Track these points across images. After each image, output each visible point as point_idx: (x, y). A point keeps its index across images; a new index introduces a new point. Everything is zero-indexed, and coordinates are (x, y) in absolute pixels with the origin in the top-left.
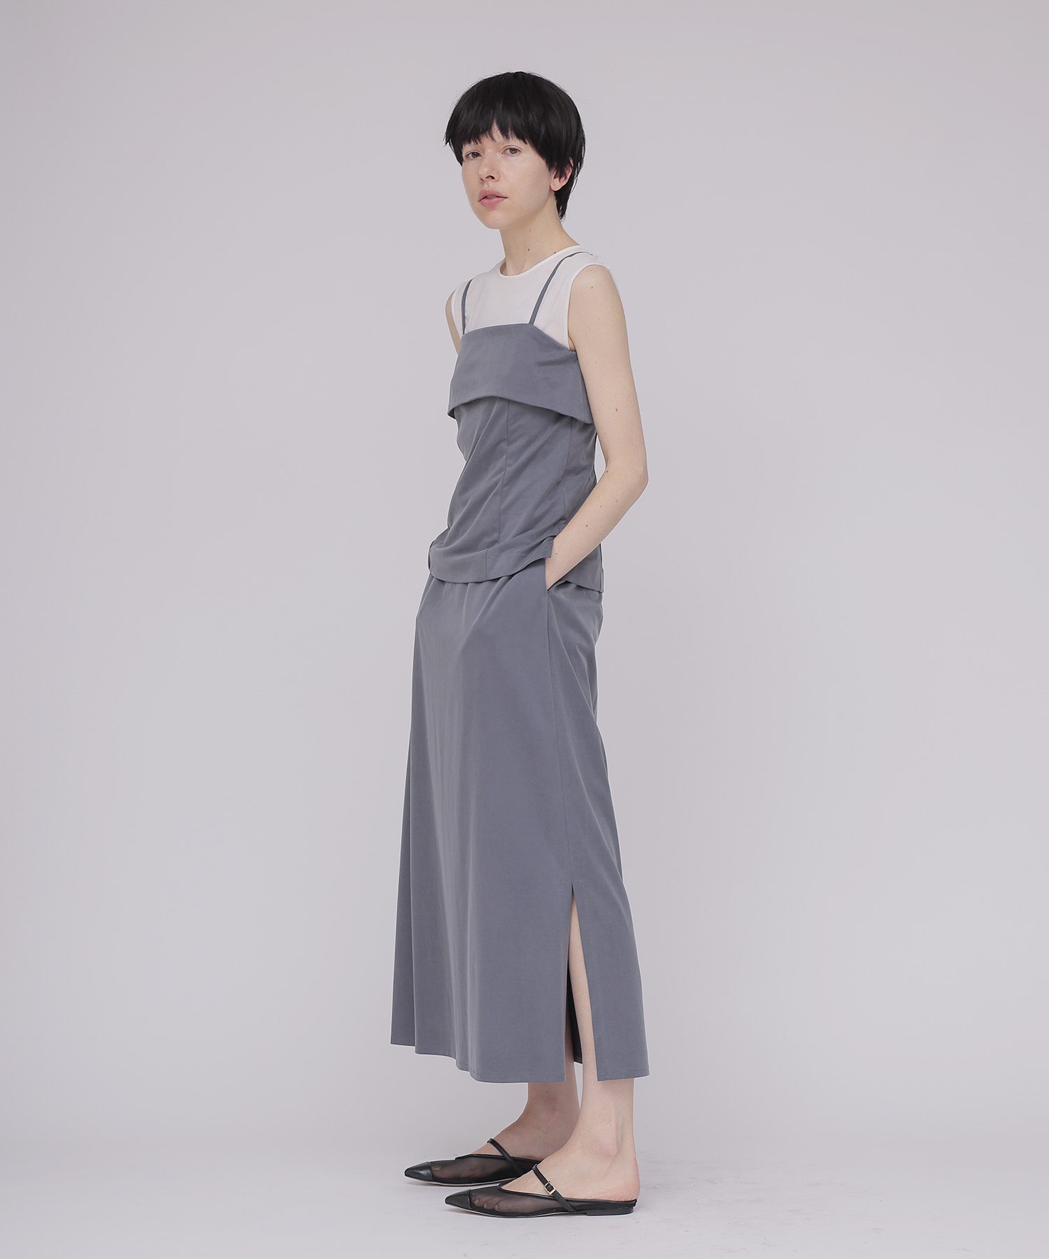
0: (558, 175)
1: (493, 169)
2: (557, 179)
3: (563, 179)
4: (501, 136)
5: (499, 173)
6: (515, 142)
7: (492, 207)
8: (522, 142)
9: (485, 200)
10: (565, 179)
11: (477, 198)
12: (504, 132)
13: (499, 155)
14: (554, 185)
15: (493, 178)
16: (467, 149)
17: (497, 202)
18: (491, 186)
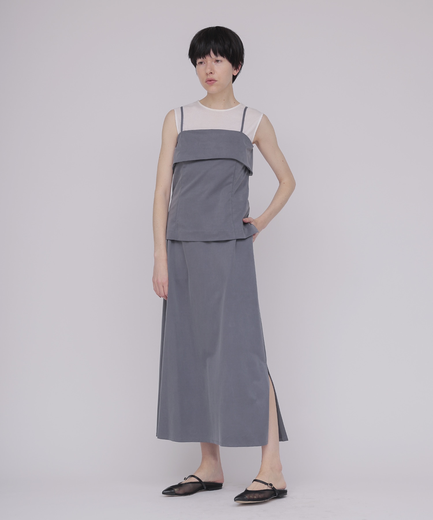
0: (236, 69)
1: (212, 70)
2: (236, 71)
3: (237, 70)
4: (214, 55)
5: (214, 71)
6: (220, 58)
7: (211, 85)
8: (223, 57)
9: (208, 82)
10: (239, 70)
11: (205, 81)
12: (215, 54)
13: (213, 63)
14: (234, 73)
15: (212, 73)
16: (199, 60)
17: (213, 83)
18: (211, 77)
